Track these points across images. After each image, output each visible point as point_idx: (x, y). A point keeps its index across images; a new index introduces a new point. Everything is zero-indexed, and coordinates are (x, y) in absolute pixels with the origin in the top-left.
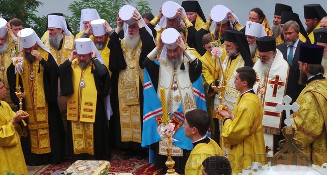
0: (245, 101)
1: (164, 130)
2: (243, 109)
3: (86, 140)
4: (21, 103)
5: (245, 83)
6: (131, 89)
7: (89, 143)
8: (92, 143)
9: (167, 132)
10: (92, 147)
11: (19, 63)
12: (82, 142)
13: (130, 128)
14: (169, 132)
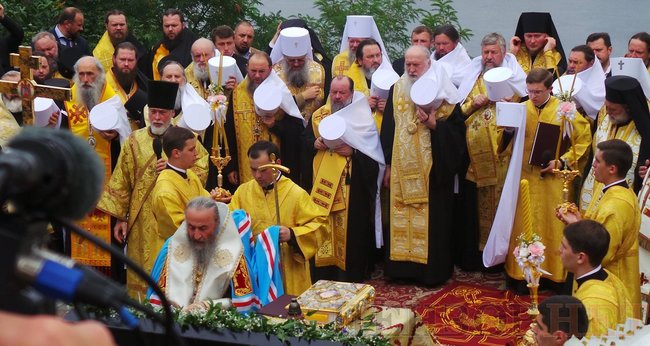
0: (611, 201)
1: (525, 254)
2: (607, 214)
3: (336, 243)
4: (220, 176)
5: (612, 170)
6: (415, 176)
7: (340, 249)
8: (344, 249)
9: (530, 257)
10: (344, 257)
11: (220, 106)
12: (330, 247)
13: (406, 236)
14: (536, 258)
